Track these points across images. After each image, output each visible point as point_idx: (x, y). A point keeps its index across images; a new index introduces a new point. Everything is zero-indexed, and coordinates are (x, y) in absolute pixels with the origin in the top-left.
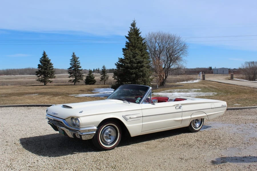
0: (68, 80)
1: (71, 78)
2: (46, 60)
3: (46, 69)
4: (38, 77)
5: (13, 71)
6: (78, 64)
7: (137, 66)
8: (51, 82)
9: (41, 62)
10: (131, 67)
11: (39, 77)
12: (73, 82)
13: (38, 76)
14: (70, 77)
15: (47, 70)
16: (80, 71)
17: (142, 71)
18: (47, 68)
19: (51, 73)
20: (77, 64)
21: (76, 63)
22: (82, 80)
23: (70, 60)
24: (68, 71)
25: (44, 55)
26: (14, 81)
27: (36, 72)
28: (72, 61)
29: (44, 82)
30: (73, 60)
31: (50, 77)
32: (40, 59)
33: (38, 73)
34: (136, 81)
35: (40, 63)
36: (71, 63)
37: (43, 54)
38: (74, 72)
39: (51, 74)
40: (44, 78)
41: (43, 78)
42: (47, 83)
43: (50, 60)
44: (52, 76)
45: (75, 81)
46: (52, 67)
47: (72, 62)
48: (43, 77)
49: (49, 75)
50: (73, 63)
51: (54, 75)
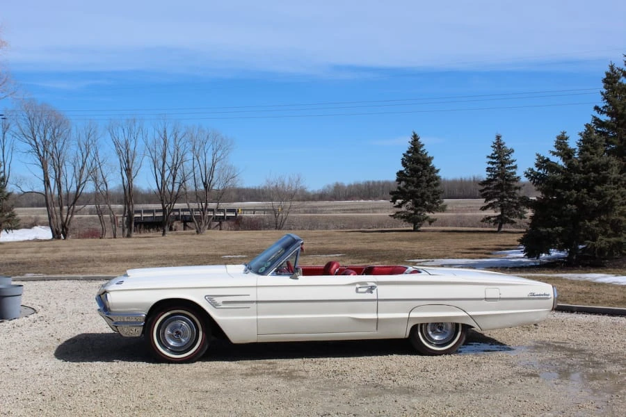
0: (481, 216)
1: (491, 213)
2: (419, 159)
3: (417, 186)
4: (396, 207)
5: (383, 186)
6: (512, 171)
7: (588, 179)
8: (431, 222)
9: (404, 164)
10: (566, 182)
11: (400, 206)
12: (495, 222)
13: (397, 204)
14: (484, 209)
15: (420, 186)
16: (517, 191)
17: (600, 196)
18: (422, 182)
19: (433, 195)
20: (509, 168)
21: (507, 166)
22: (521, 217)
23: (488, 157)
24: (481, 191)
25: (416, 145)
26: (347, 217)
27: (392, 193)
28: (494, 161)
29: (415, 221)
30: (494, 158)
31: (430, 210)
32: (403, 156)
33: (395, 195)
34: (581, 223)
35: (403, 169)
36: (490, 166)
37: (411, 140)
38: (498, 193)
39: (431, 198)
40: (412, 212)
41: (412, 209)
42: (421, 225)
43: (431, 159)
44: (435, 206)
45: (500, 221)
46: (437, 178)
47: (493, 163)
48: (410, 207)
49: (427, 203)
50: (495, 166)
51: (440, 202)
